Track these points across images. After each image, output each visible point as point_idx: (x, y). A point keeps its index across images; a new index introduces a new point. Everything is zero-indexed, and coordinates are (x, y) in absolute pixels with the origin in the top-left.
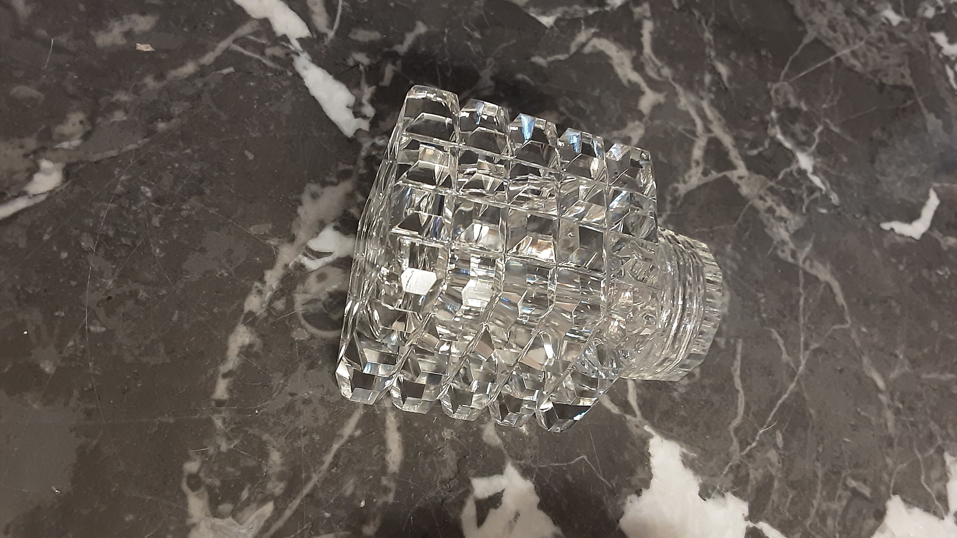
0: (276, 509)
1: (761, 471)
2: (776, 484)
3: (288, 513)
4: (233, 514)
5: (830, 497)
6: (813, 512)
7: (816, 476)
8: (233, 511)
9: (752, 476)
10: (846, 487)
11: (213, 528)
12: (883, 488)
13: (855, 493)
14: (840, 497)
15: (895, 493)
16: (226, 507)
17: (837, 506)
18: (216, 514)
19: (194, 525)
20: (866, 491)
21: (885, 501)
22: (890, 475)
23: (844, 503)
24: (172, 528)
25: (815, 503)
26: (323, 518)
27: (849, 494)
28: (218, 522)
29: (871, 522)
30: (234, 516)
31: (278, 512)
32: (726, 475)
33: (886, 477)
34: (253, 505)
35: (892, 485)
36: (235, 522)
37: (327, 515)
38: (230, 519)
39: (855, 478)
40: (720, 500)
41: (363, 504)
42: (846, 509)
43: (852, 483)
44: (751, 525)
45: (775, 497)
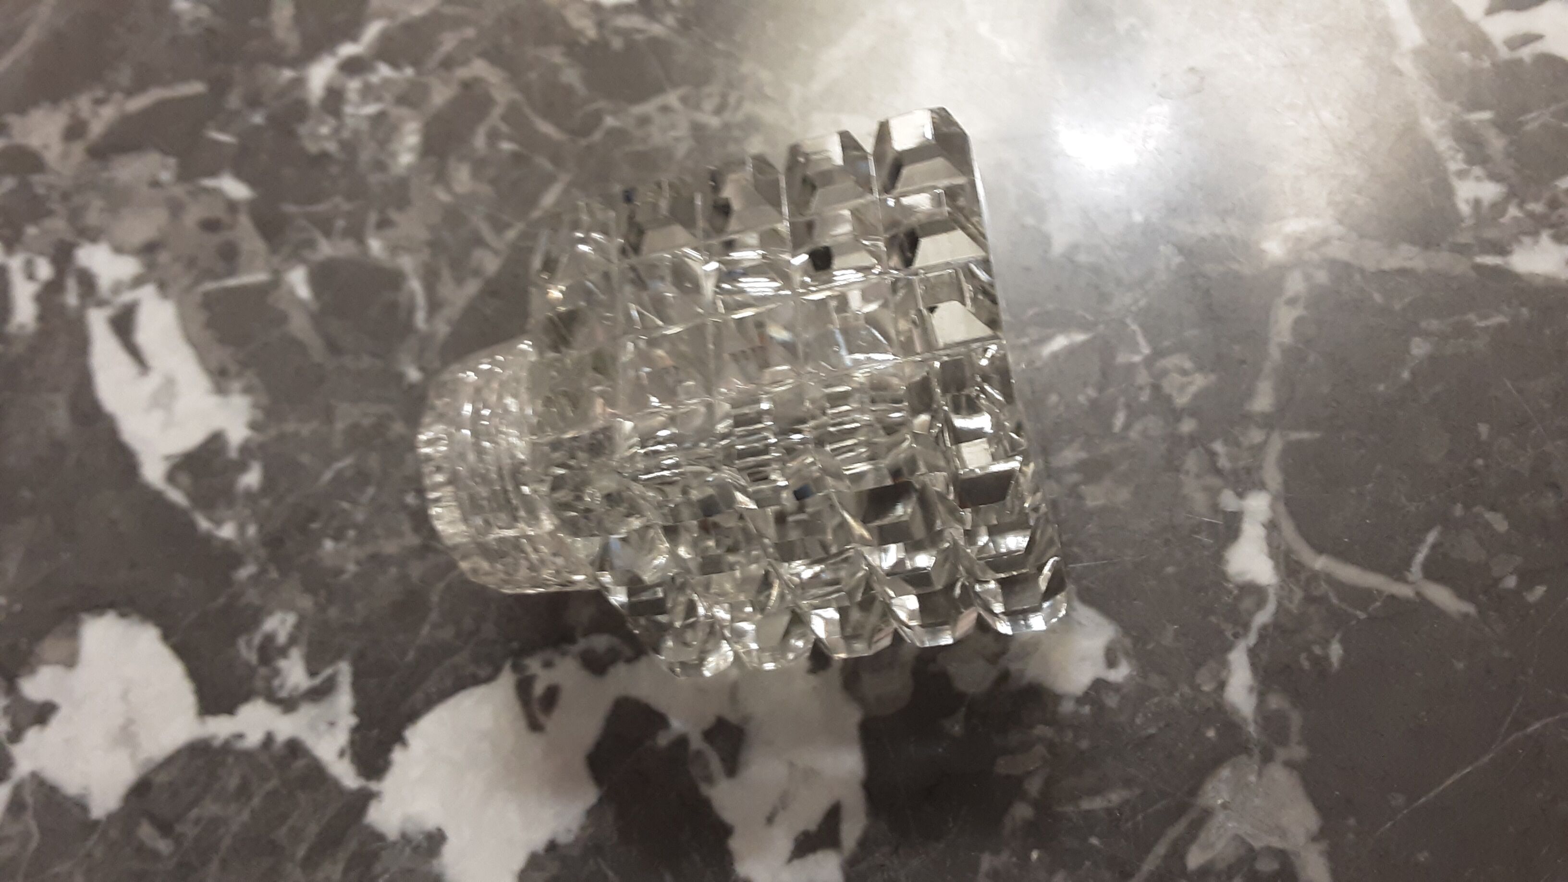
0: (1182, 858)
1: (320, 875)
2: (301, 852)
3: (1161, 849)
4: (1251, 854)
5: (216, 823)
6: (256, 801)
7: (224, 863)
8: (1254, 859)
9: (340, 867)
10: (178, 840)
11: (1283, 833)
12: (114, 833)
13: (165, 828)
14: (197, 822)
15: (96, 823)
16: (1266, 866)
17: (210, 808)
18: (1282, 856)
19: (1315, 839)
20: (146, 832)
21: (122, 810)
22: (89, 855)
23: (195, 813)
24: (1351, 836)
25: (245, 816)
26: (1099, 837)
27: (179, 828)
28: (1276, 842)
29: (162, 778)
30: (1251, 849)
31: (1178, 852)
32: (386, 871)
33: (98, 853)
34: (1221, 866)
35: (95, 837)
36: (1249, 840)
37: (1094, 841)
38: (1257, 845)
39: (155, 855)
40: (411, 829)
41: (1035, 855)
42: (196, 802)
43: (164, 846)
44: (373, 786)
45: (313, 829)
